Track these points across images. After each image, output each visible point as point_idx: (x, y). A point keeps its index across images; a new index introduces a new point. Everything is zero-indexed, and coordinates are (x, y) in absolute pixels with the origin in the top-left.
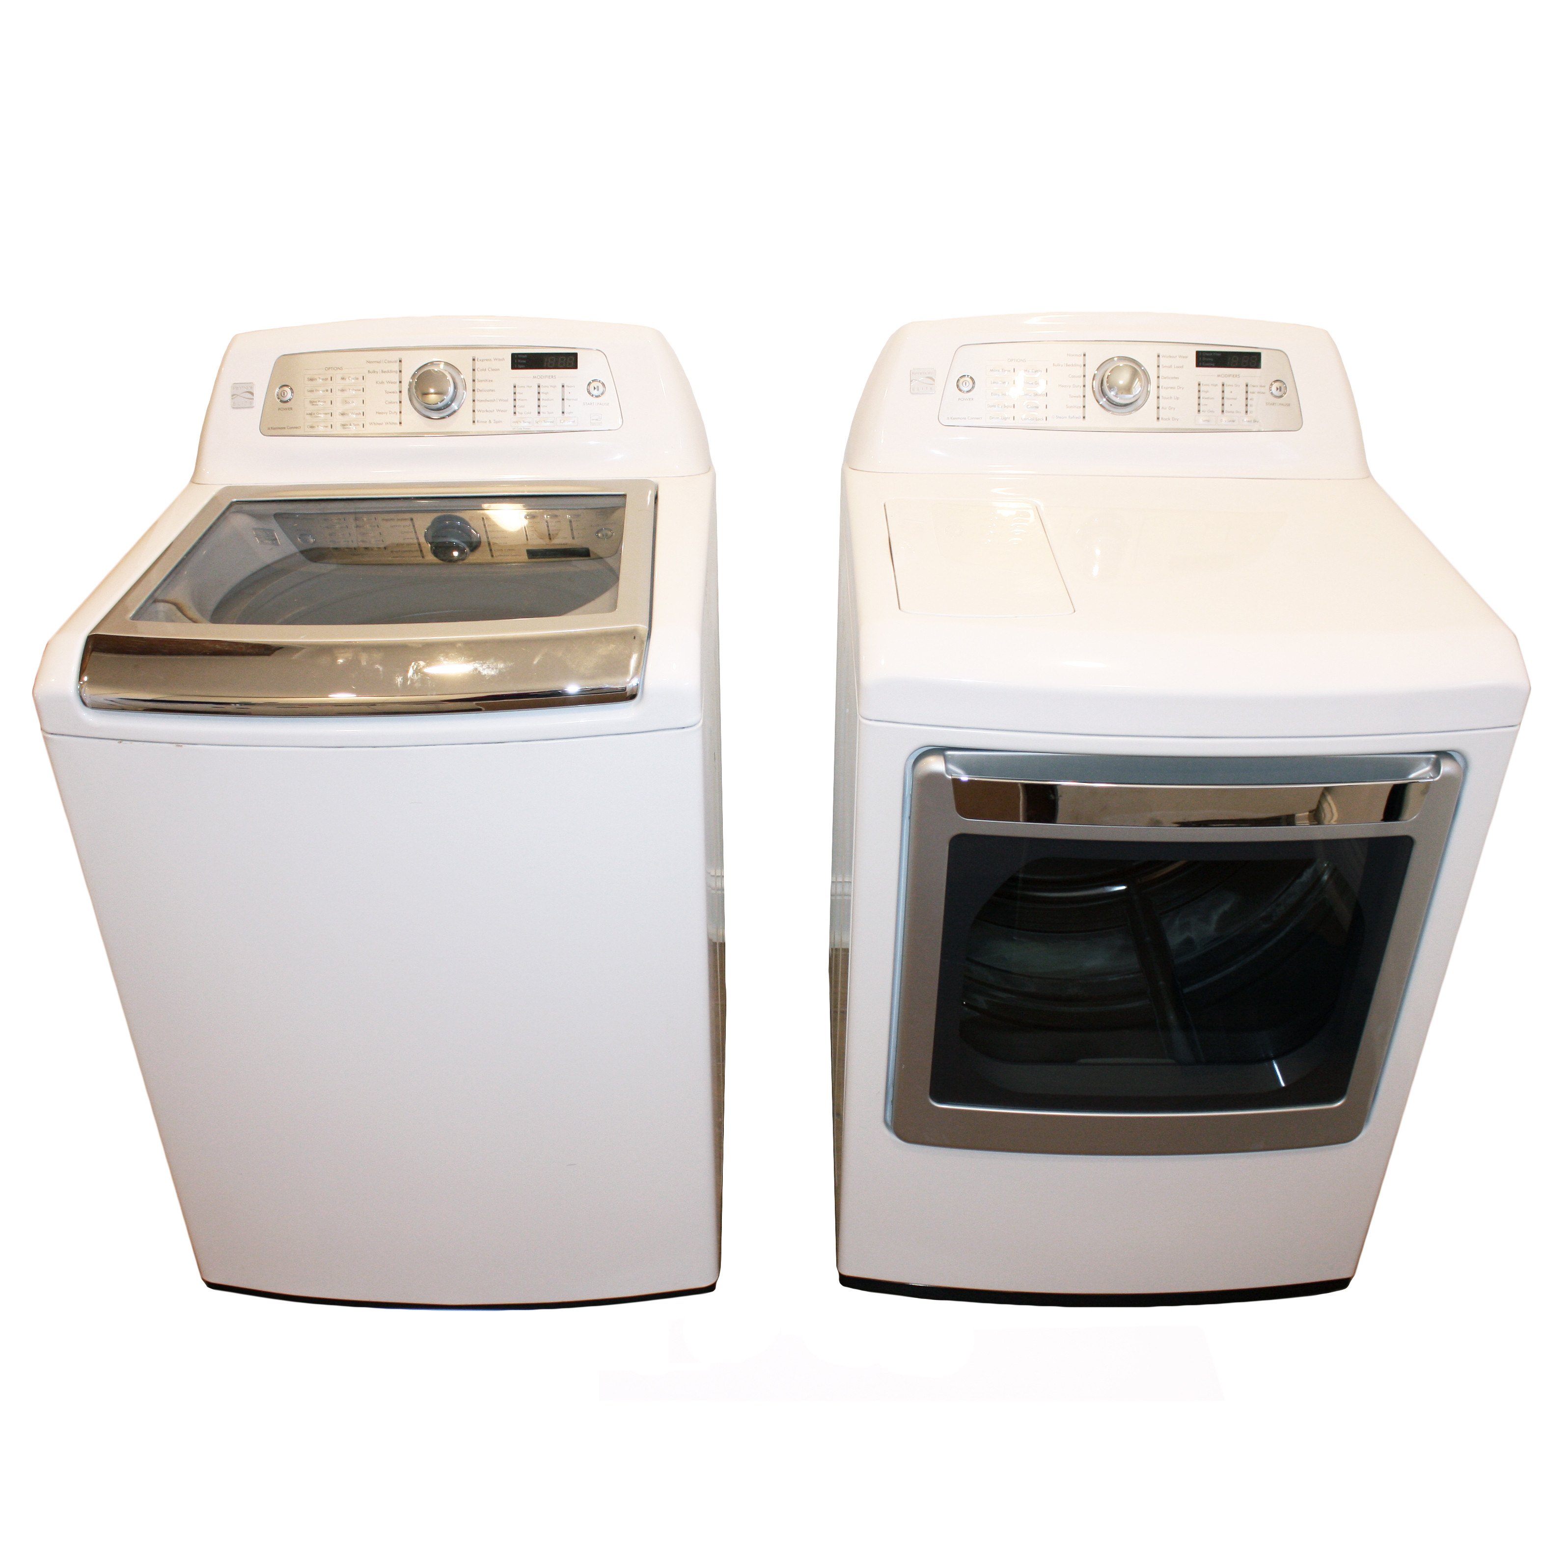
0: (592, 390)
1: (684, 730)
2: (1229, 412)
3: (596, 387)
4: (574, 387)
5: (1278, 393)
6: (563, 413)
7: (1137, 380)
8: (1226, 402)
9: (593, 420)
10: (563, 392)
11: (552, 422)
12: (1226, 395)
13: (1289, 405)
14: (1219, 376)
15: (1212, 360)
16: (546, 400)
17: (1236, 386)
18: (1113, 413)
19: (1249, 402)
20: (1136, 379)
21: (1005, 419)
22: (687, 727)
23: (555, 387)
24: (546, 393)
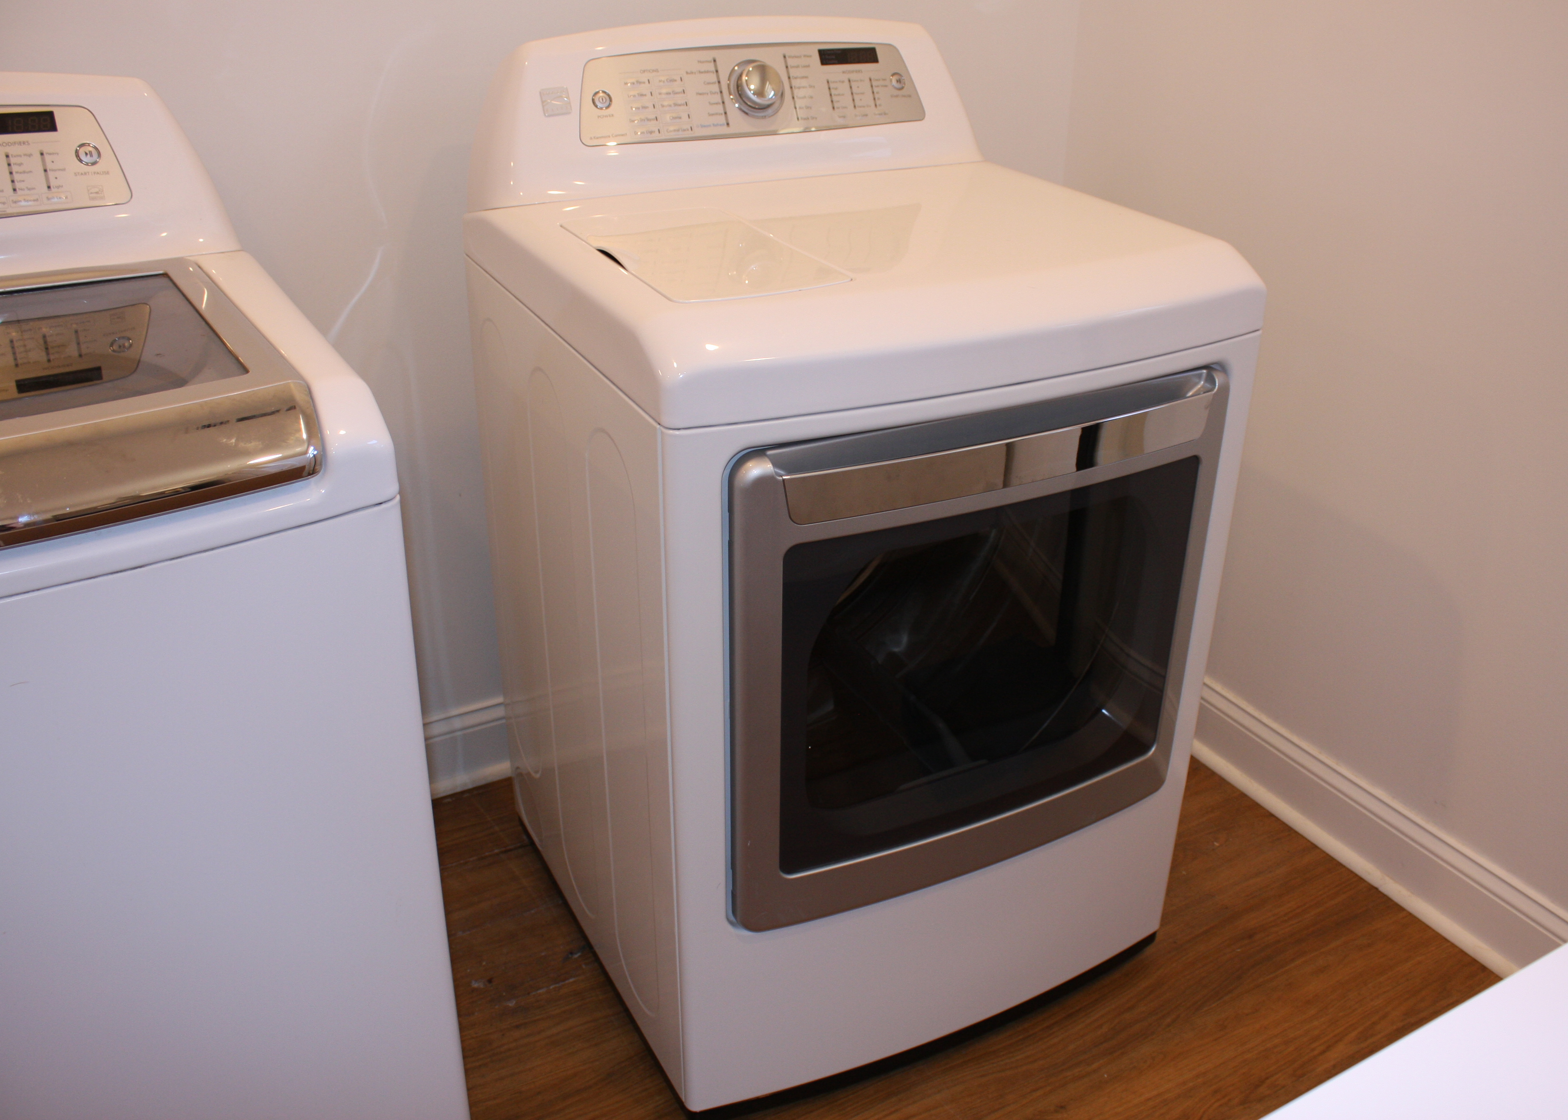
0: (83, 157)
1: (383, 506)
2: (860, 107)
3: (88, 152)
4: (58, 154)
5: (898, 85)
6: (49, 187)
7: (768, 83)
8: (856, 97)
9: (91, 193)
10: (43, 161)
11: (37, 200)
12: (855, 90)
13: (910, 96)
14: (844, 72)
15: (834, 57)
16: (21, 173)
17: (861, 81)
18: (753, 117)
19: (877, 96)
20: (766, 83)
21: (651, 132)
22: (385, 502)
23: (30, 155)
24: (20, 164)
